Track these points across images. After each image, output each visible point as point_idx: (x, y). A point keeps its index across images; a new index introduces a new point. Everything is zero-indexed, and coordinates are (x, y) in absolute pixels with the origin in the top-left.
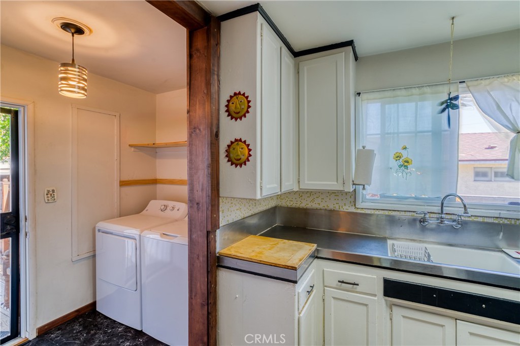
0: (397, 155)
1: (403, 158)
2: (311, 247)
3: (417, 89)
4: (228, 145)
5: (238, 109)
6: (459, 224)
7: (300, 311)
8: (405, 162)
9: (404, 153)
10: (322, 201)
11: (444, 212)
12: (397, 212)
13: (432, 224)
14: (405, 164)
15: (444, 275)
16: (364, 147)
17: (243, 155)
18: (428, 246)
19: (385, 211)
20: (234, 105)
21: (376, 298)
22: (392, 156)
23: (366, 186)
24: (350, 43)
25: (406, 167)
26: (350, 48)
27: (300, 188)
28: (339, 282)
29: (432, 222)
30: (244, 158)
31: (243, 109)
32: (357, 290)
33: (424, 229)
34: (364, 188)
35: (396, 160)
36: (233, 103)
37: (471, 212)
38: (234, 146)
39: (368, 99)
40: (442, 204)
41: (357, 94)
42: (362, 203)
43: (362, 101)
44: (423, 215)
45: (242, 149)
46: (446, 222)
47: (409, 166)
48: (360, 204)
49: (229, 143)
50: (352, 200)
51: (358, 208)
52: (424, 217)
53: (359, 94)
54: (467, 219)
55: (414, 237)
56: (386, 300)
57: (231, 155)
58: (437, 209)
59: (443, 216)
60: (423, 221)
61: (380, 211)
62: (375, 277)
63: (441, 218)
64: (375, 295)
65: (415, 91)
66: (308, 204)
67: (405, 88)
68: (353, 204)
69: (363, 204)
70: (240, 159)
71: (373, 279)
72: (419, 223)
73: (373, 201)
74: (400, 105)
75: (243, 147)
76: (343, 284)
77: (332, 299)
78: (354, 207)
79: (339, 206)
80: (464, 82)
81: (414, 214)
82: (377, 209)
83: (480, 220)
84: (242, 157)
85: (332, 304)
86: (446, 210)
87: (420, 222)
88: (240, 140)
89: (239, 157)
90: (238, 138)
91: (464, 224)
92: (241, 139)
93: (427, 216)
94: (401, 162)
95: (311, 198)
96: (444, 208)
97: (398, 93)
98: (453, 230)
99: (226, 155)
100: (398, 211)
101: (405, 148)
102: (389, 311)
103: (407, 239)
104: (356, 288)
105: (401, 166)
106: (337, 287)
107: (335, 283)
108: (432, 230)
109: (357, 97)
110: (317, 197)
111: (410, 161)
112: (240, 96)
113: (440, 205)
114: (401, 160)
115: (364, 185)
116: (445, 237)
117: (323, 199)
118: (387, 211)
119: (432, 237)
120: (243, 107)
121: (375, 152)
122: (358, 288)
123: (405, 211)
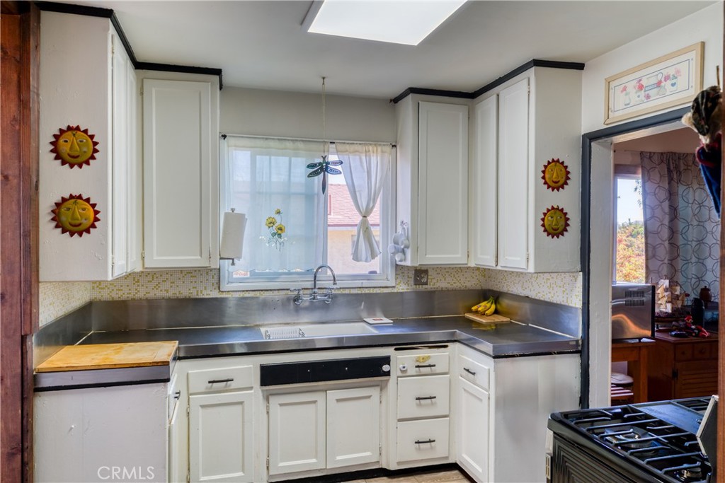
0: (269, 221)
1: (276, 225)
2: (173, 344)
3: (291, 143)
4: (56, 204)
5: (77, 151)
6: (329, 298)
7: (170, 418)
8: (279, 229)
9: (277, 218)
10: (171, 287)
11: (317, 287)
12: (269, 292)
13: (305, 301)
14: (279, 232)
15: (317, 347)
16: (233, 210)
17: (86, 220)
18: (302, 327)
19: (256, 292)
20: (69, 144)
21: (252, 391)
22: (264, 222)
23: (235, 260)
24: (218, 72)
25: (280, 236)
26: (217, 78)
27: (146, 266)
28: (210, 382)
29: (306, 298)
30: (86, 223)
31: (85, 152)
32: (232, 387)
33: (298, 309)
34: (233, 264)
35: (269, 227)
36: (66, 141)
37: (340, 284)
38: (67, 204)
39: (236, 146)
40: (315, 277)
41: (222, 136)
42: (228, 284)
43: (228, 146)
44: (296, 293)
45: (84, 209)
46: (318, 297)
47: (282, 235)
48: (224, 287)
49: (58, 199)
50: (216, 280)
51: (222, 292)
52: (299, 294)
53: (224, 137)
54: (337, 292)
55: (288, 320)
56: (263, 391)
57: (63, 218)
58: (310, 285)
59: (316, 290)
60: (296, 299)
61: (251, 292)
62: (251, 366)
63: (314, 293)
64: (251, 388)
65: (289, 144)
66: (149, 293)
67: (279, 139)
68: (216, 286)
69: (230, 285)
70: (80, 225)
71: (248, 369)
72: (293, 303)
73: (241, 280)
74: (272, 157)
75: (85, 207)
76: (214, 384)
77: (200, 408)
78: (217, 291)
79: (197, 291)
80: (334, 143)
81: (289, 292)
82: (247, 291)
83: (347, 291)
84: (83, 221)
85: (199, 415)
86: (319, 284)
87: (295, 300)
88: (80, 197)
89: (77, 222)
90: (76, 193)
91: (334, 297)
92: (80, 195)
93: (301, 292)
94: (274, 229)
95: (155, 282)
96: (317, 282)
97: (272, 143)
98: (324, 306)
99: (51, 217)
100: (271, 290)
101: (279, 213)
102: (266, 403)
103: (280, 324)
104: (230, 385)
105: (274, 235)
106: (207, 391)
107: (204, 385)
108: (306, 309)
109: (222, 140)
110: (163, 281)
111: (283, 228)
112: (79, 132)
113: (313, 279)
114: (274, 227)
115: (233, 259)
116: (317, 316)
117: (173, 283)
118: (258, 292)
119: (305, 317)
120: (85, 149)
121: (246, 217)
122: (233, 385)
123: (278, 290)
